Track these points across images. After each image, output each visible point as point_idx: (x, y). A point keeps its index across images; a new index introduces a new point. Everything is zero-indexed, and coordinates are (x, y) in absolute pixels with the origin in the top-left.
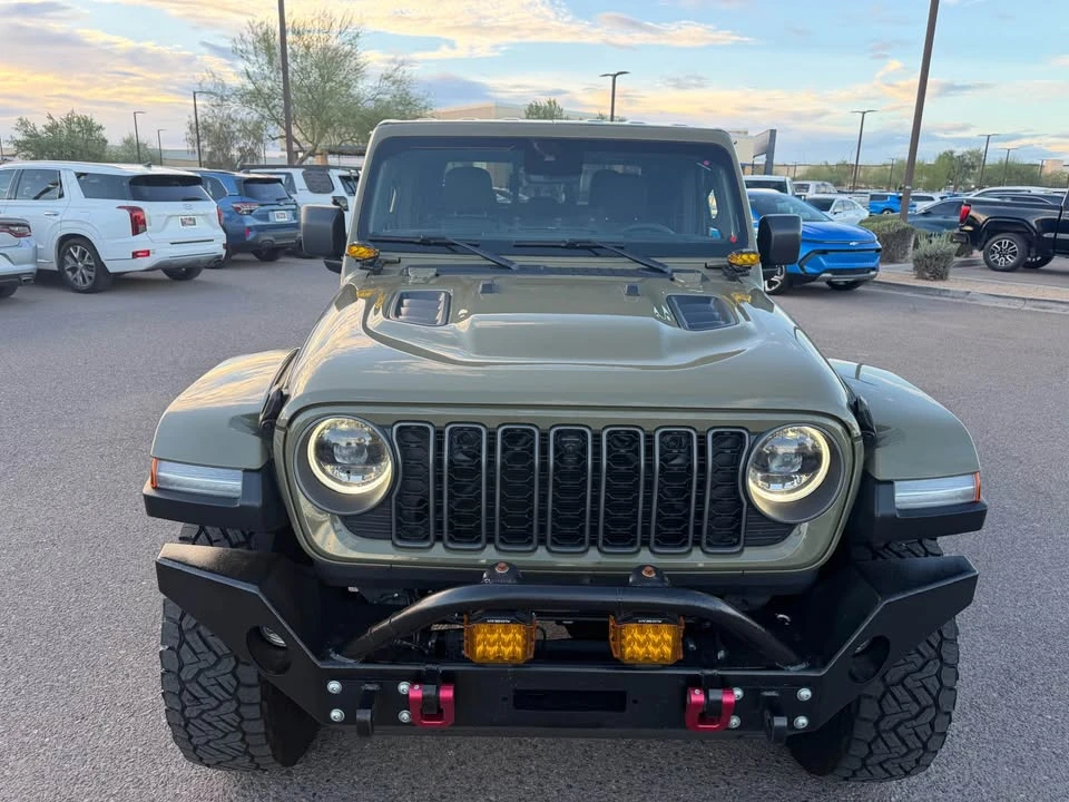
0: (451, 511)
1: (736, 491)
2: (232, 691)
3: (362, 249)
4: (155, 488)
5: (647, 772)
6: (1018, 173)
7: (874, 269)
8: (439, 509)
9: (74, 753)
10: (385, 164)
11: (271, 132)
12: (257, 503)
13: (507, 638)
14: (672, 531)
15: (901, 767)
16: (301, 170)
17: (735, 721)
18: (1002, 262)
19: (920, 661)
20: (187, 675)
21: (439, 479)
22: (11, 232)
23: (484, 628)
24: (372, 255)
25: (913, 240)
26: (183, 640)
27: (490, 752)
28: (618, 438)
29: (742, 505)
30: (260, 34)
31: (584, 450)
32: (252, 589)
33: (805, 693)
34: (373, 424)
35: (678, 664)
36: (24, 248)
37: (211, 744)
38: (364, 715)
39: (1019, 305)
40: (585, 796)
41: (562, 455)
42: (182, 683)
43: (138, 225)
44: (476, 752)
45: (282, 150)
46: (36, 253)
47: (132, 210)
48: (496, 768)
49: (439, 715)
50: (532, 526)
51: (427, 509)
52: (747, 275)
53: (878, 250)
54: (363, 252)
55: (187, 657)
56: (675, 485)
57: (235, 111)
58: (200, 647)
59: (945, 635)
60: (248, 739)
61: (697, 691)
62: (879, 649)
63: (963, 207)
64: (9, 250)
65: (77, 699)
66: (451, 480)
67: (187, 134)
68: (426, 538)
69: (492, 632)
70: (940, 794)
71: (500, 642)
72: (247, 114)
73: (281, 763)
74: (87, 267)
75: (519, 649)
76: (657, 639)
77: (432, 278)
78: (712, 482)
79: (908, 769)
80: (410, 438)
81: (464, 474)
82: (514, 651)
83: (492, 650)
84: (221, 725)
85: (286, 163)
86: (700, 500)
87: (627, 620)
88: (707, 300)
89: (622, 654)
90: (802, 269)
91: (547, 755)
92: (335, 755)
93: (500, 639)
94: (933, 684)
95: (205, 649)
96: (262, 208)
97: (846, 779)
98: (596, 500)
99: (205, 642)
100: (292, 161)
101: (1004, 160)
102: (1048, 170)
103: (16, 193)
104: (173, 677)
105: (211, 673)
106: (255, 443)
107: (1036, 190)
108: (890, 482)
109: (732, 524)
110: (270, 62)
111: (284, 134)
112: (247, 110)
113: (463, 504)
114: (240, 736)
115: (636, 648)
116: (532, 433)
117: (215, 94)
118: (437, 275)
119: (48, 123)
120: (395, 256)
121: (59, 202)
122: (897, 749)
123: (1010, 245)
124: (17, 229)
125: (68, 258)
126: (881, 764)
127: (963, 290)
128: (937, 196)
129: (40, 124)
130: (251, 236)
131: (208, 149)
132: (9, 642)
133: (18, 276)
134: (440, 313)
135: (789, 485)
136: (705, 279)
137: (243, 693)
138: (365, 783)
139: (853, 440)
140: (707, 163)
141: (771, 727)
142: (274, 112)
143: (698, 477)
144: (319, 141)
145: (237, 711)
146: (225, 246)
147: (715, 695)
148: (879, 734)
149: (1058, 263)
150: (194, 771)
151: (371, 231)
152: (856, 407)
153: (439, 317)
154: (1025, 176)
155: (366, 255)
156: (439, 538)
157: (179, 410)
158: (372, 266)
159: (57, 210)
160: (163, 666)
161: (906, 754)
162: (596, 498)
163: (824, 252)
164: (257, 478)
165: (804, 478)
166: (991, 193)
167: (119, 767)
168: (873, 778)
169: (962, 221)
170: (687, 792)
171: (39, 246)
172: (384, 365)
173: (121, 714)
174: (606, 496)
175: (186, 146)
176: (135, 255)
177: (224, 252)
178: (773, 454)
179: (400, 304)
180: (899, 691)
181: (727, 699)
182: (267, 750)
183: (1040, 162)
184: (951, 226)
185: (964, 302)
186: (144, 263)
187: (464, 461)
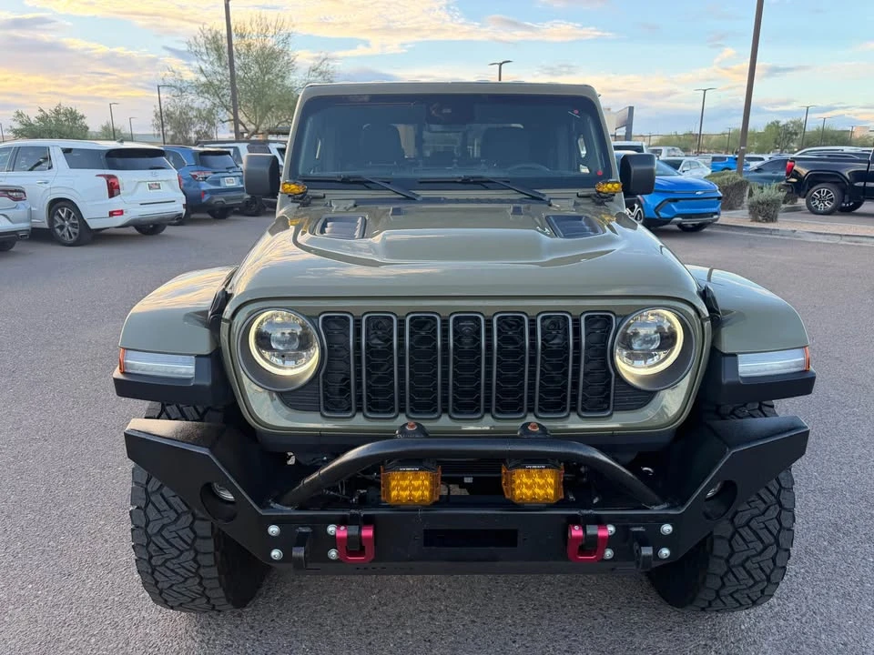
0: (368, 387)
1: (605, 365)
2: (190, 542)
3: (293, 186)
4: (123, 373)
5: (537, 609)
6: (832, 138)
7: (716, 213)
8: (359, 385)
9: (62, 602)
10: (311, 119)
11: (221, 116)
12: (207, 382)
13: (416, 483)
14: (552, 399)
15: (749, 597)
16: (247, 144)
17: (609, 553)
18: (821, 207)
19: (763, 507)
20: (153, 529)
21: (358, 360)
22: (10, 197)
23: (397, 475)
24: (301, 191)
25: (748, 190)
26: (148, 501)
27: (407, 596)
28: (506, 323)
29: (611, 375)
30: (210, 37)
31: (478, 332)
32: (204, 451)
33: (667, 528)
34: (303, 315)
35: (559, 504)
36: (21, 210)
37: (174, 588)
38: (299, 552)
39: (837, 240)
40: (486, 629)
41: (460, 338)
42: (149, 536)
43: (113, 189)
44: (394, 596)
45: (231, 132)
46: (31, 215)
47: (109, 177)
48: (411, 608)
49: (361, 552)
50: (436, 397)
51: (348, 385)
52: (612, 201)
53: (719, 198)
54: (294, 188)
55: (153, 514)
56: (554, 360)
57: (192, 100)
58: (163, 506)
59: (783, 485)
60: (204, 583)
61: (577, 528)
62: (728, 492)
63: (788, 163)
64: (9, 211)
65: (64, 561)
66: (368, 359)
67: (153, 121)
68: (349, 409)
69: (404, 479)
70: (782, 623)
71: (410, 487)
72: (202, 103)
73: (233, 604)
74: (73, 225)
75: (427, 493)
76: (541, 482)
77: (351, 208)
78: (586, 357)
79: (755, 598)
80: (333, 325)
81: (379, 356)
82: (423, 496)
83: (405, 494)
84: (182, 571)
85: (234, 139)
86: (576, 373)
87: (517, 467)
88: (579, 218)
89: (513, 496)
90: (658, 215)
91: (455, 597)
92: (278, 600)
93: (411, 485)
94: (774, 526)
95: (166, 507)
96: (216, 175)
97: (703, 609)
98: (489, 374)
99: (167, 502)
100: (239, 137)
101: (821, 128)
102: (858, 134)
103: (13, 166)
104: (141, 531)
105: (172, 528)
106: (204, 333)
107: (847, 149)
108: (734, 355)
109: (602, 393)
110: (220, 58)
111: (232, 118)
112: (201, 99)
113: (379, 380)
114: (198, 580)
115: (524, 490)
116: (435, 320)
117: (175, 87)
118: (355, 206)
119: (39, 114)
120: (320, 193)
121: (48, 173)
122: (746, 582)
123: (828, 193)
124: (14, 194)
125: (57, 218)
126: (731, 595)
127: (789, 229)
128: (766, 157)
129: (33, 115)
130: (206, 198)
131: (171, 133)
132: (8, 517)
133: (15, 232)
134: (358, 231)
135: (650, 361)
136: (576, 204)
137: (199, 544)
138: (303, 622)
139: (703, 321)
140: (576, 112)
141: (639, 555)
142: (223, 100)
143: (574, 353)
144: (261, 122)
145: (195, 560)
146: (185, 206)
147: (592, 530)
148: (730, 570)
149: (867, 207)
150: (161, 615)
151: (300, 173)
152: (705, 294)
153: (357, 234)
154: (839, 139)
155: (297, 191)
156: (359, 410)
157: (141, 311)
158: (302, 200)
159: (47, 179)
160: (133, 523)
161: (753, 586)
162: (489, 373)
163: (675, 200)
164: (207, 362)
165: (662, 354)
166: (811, 152)
167: (99, 613)
168: (726, 609)
169: (788, 174)
170: (570, 623)
171: (33, 209)
172: (314, 271)
173: (101, 571)
174: (497, 371)
175: (152, 131)
176: (111, 214)
177: (184, 211)
178: (636, 334)
179: (324, 226)
180: (745, 532)
181: (601, 533)
182: (220, 592)
183: (850, 129)
184: (779, 179)
185: (791, 239)
186: (119, 220)
187: (379, 344)
